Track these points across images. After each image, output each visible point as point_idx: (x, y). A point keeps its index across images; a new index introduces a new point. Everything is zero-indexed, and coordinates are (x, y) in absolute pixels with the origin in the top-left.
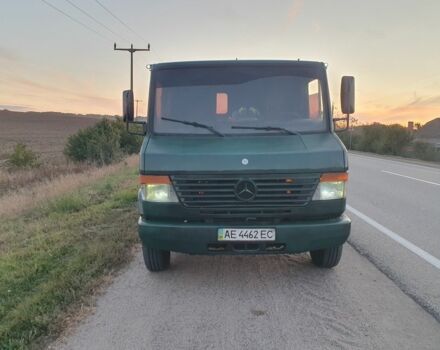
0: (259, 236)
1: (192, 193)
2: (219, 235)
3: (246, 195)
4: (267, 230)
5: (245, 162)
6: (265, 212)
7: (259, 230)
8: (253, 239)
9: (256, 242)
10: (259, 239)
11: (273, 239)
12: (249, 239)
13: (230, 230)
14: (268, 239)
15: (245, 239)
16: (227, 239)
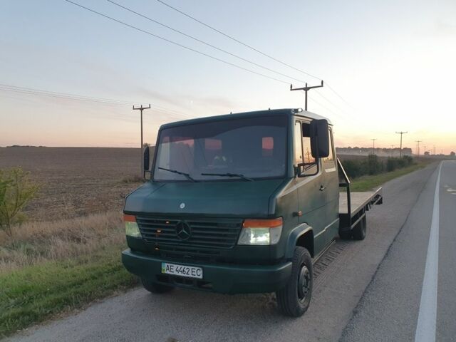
0: (190, 272)
1: (150, 231)
2: (163, 268)
3: (183, 235)
4: (197, 268)
5: (182, 206)
6: (201, 252)
7: (190, 268)
8: (186, 275)
9: (188, 277)
10: (190, 276)
11: (201, 277)
12: (183, 275)
13: (169, 265)
14: (197, 276)
15: (180, 274)
16: (168, 272)
